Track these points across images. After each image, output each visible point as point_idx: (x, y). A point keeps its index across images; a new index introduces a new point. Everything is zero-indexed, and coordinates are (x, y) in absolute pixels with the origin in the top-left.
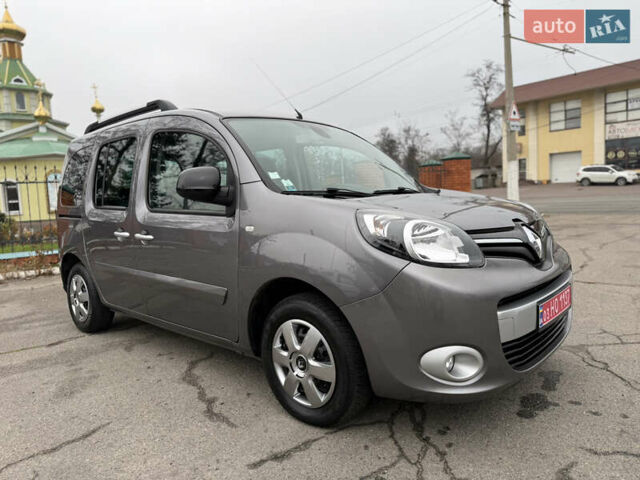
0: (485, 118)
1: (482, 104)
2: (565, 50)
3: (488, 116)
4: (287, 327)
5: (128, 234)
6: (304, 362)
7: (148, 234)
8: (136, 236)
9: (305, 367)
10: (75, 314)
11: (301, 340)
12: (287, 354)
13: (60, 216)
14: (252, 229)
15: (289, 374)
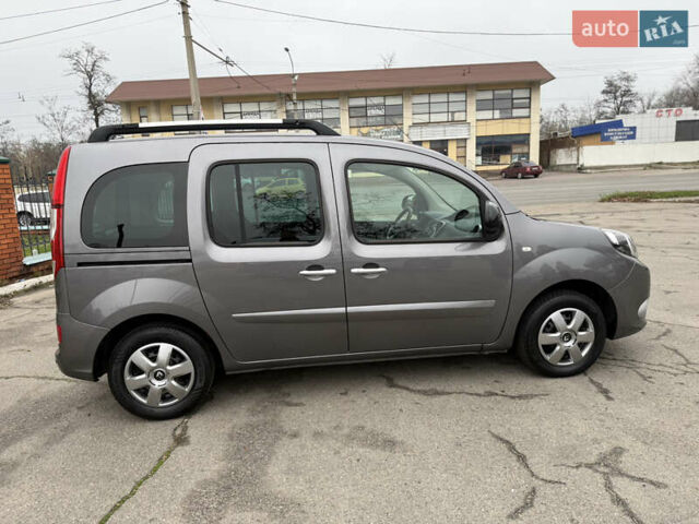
0: (92, 111)
1: (87, 93)
2: (227, 62)
3: (96, 110)
4: (556, 316)
5: (333, 271)
6: (568, 336)
7: (377, 267)
8: (354, 270)
9: (570, 338)
10: (144, 401)
11: (568, 322)
12: (558, 334)
13: (80, 264)
14: (529, 249)
15: (558, 348)
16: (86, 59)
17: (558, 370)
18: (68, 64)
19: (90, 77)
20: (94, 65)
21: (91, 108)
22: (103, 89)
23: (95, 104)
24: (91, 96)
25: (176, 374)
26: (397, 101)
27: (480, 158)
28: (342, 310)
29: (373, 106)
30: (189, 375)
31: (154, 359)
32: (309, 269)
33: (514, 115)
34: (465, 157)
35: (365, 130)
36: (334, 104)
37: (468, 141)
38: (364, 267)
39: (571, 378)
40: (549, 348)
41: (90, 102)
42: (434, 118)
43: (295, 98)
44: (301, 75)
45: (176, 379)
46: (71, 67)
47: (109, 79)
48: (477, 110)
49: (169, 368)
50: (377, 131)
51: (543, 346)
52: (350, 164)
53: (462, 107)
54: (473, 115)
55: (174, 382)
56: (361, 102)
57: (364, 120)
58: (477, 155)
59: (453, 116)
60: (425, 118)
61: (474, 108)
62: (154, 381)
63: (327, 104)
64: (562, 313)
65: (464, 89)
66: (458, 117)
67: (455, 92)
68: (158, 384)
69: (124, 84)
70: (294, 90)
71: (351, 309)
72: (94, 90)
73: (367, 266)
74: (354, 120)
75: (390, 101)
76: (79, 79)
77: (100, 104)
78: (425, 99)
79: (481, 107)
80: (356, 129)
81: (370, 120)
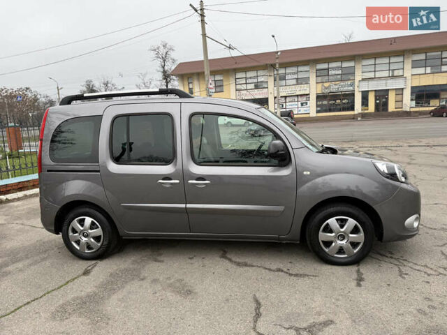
0: (165, 81)
1: (162, 70)
2: (230, 48)
3: (167, 80)
4: (332, 222)
5: (178, 181)
6: (343, 237)
7: (205, 180)
8: (190, 182)
9: (344, 239)
10: (78, 248)
11: (342, 226)
12: (333, 234)
13: (48, 171)
14: (309, 173)
15: (333, 244)
16: (163, 51)
17: (335, 259)
18: (153, 54)
19: (164, 61)
20: (166, 54)
21: (164, 79)
22: (170, 67)
23: (166, 76)
24: (164, 72)
25: (93, 235)
26: (351, 64)
27: (414, 102)
28: (183, 206)
29: (333, 68)
30: (100, 236)
31: (82, 225)
32: (163, 179)
33: (443, 70)
34: (402, 101)
35: (326, 85)
36: (306, 68)
37: (404, 90)
38: (197, 180)
39: (345, 267)
40: (328, 244)
41: (164, 75)
42: (378, 75)
43: (277, 66)
44: (282, 52)
45: (94, 238)
46: (154, 56)
47: (174, 61)
48: (412, 68)
49: (90, 231)
50: (336, 84)
51: (322, 241)
52: (193, 115)
53: (400, 66)
54: (408, 71)
55: (92, 240)
56: (324, 66)
57: (327, 78)
58: (412, 100)
59: (393, 72)
60: (372, 75)
61: (410, 66)
62: (83, 238)
63: (301, 69)
64: (337, 220)
65: (402, 53)
66: (396, 73)
67: (394, 56)
68: (84, 239)
69: (180, 64)
70: (277, 61)
71: (188, 206)
72: (166, 68)
73: (198, 179)
74: (319, 78)
75: (346, 65)
76: (158, 62)
77: (169, 76)
78: (372, 62)
79: (415, 65)
80: (320, 85)
81: (331, 78)
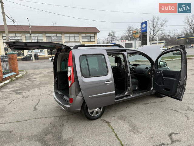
2: (13, 21)
10: (92, 115)
26: (60, 35)
29: (53, 36)
33: (91, 41)
42: (71, 40)
43: (31, 33)
48: (82, 39)
53: (78, 38)
56: (49, 35)
57: (51, 40)
59: (76, 40)
60: (68, 40)
63: (39, 35)
67: (76, 34)
70: (30, 30)
74: (48, 40)
78: (68, 35)
